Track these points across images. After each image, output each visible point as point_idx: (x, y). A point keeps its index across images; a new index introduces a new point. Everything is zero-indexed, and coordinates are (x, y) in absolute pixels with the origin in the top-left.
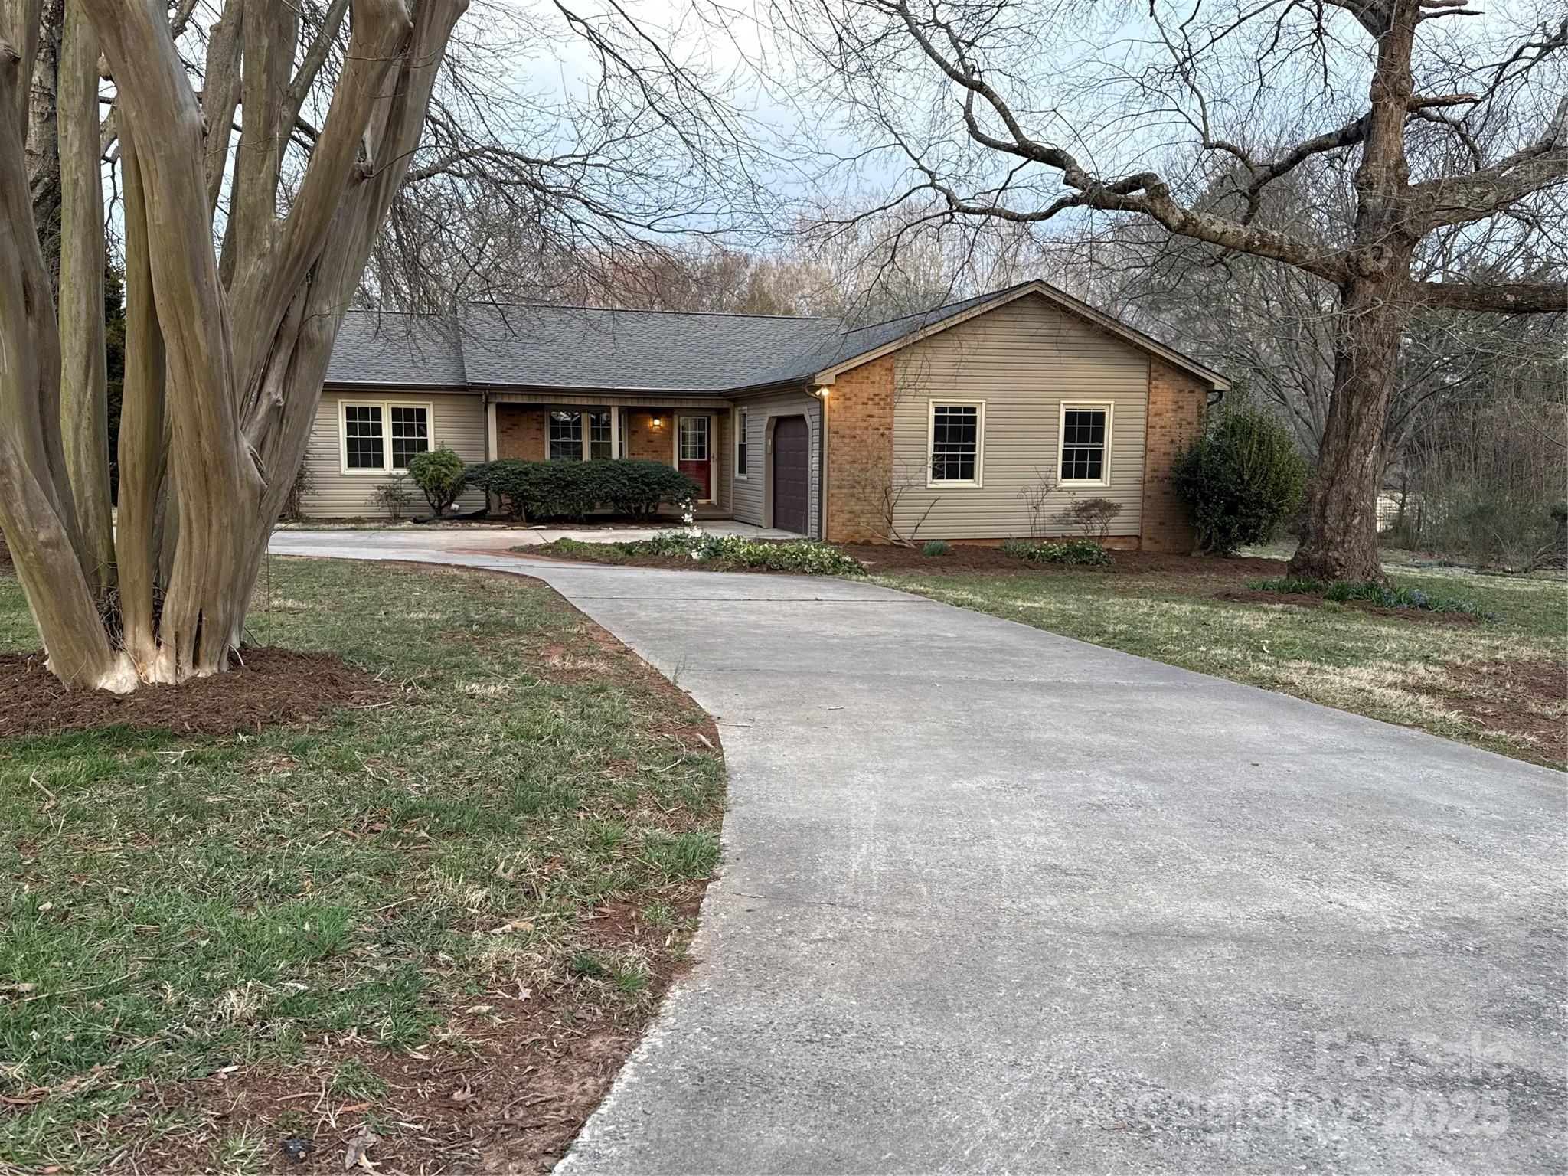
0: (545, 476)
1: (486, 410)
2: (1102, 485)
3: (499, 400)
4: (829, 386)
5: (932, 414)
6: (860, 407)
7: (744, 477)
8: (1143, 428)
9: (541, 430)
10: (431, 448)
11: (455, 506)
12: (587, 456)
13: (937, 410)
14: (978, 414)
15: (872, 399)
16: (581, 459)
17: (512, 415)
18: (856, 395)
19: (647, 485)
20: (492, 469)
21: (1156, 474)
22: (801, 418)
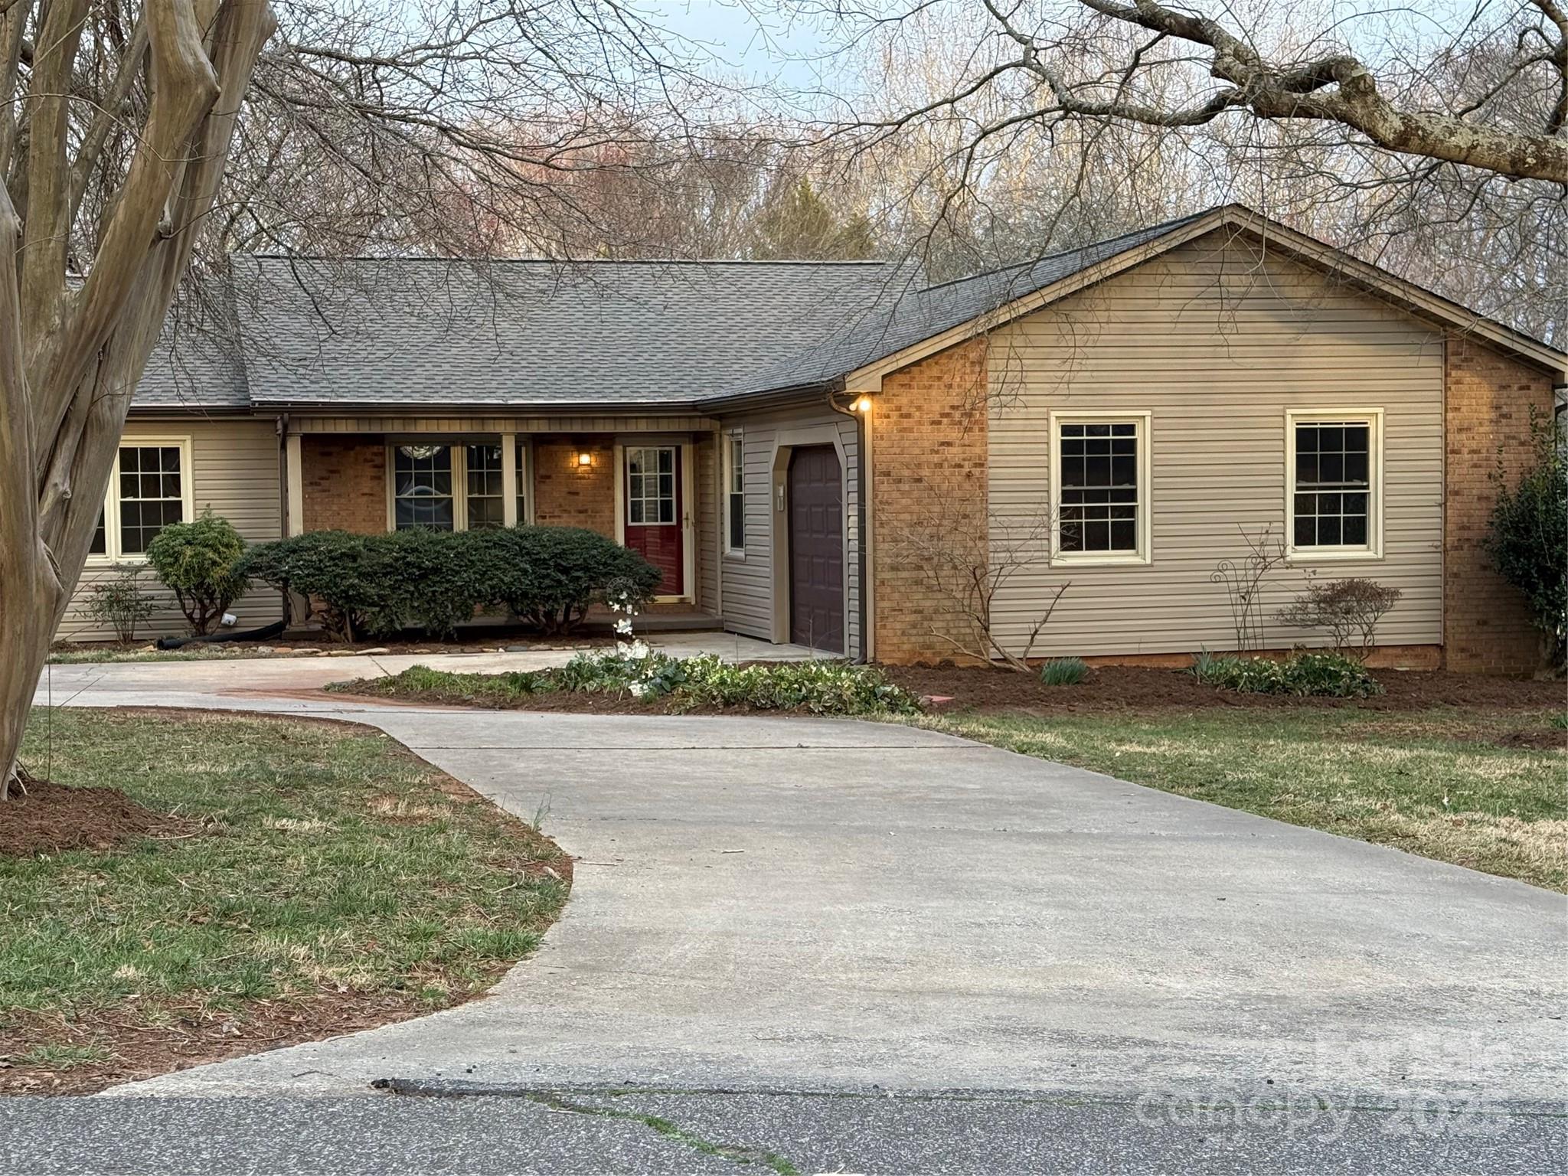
0: (387, 560)
1: (284, 447)
2: (1370, 555)
3: (307, 429)
4: (872, 394)
5: (1056, 438)
6: (927, 428)
7: (740, 554)
8: (1438, 453)
9: (379, 478)
10: (188, 517)
11: (228, 617)
12: (461, 521)
13: (1066, 430)
14: (1138, 435)
15: (947, 415)
16: (450, 528)
17: (329, 454)
18: (919, 408)
19: (565, 571)
20: (294, 551)
21: (1466, 534)
22: (828, 449)
